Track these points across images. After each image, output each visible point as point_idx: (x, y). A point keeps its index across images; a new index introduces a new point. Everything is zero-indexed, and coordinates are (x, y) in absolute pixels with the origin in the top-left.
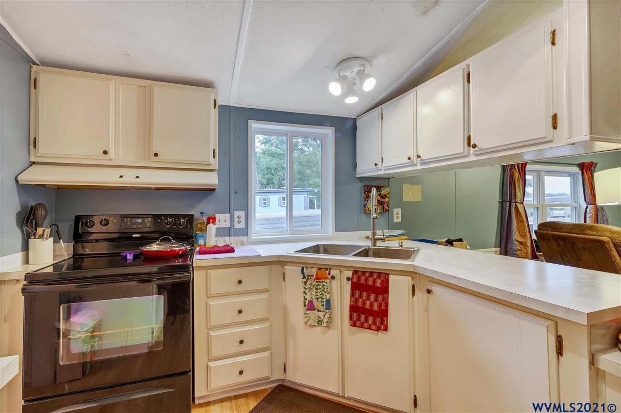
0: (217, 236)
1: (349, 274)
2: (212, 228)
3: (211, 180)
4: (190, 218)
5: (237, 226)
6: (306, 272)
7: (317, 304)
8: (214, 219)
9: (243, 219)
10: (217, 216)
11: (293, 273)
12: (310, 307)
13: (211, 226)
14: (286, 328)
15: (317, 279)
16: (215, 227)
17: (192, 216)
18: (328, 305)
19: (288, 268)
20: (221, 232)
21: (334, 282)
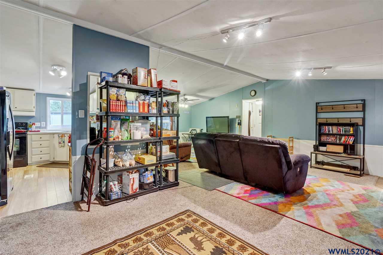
0: (35, 128)
1: (68, 135)
2: (34, 127)
3: (33, 114)
4: (27, 124)
5: (42, 126)
6: (59, 136)
7: (62, 142)
8: (34, 124)
9: (45, 124)
10: (36, 123)
11: (56, 136)
12: (60, 143)
13: (33, 125)
14: (54, 148)
15: (62, 137)
16: (35, 126)
17: (27, 123)
18: (64, 142)
19: (55, 135)
20: (36, 127)
21: (65, 137)
